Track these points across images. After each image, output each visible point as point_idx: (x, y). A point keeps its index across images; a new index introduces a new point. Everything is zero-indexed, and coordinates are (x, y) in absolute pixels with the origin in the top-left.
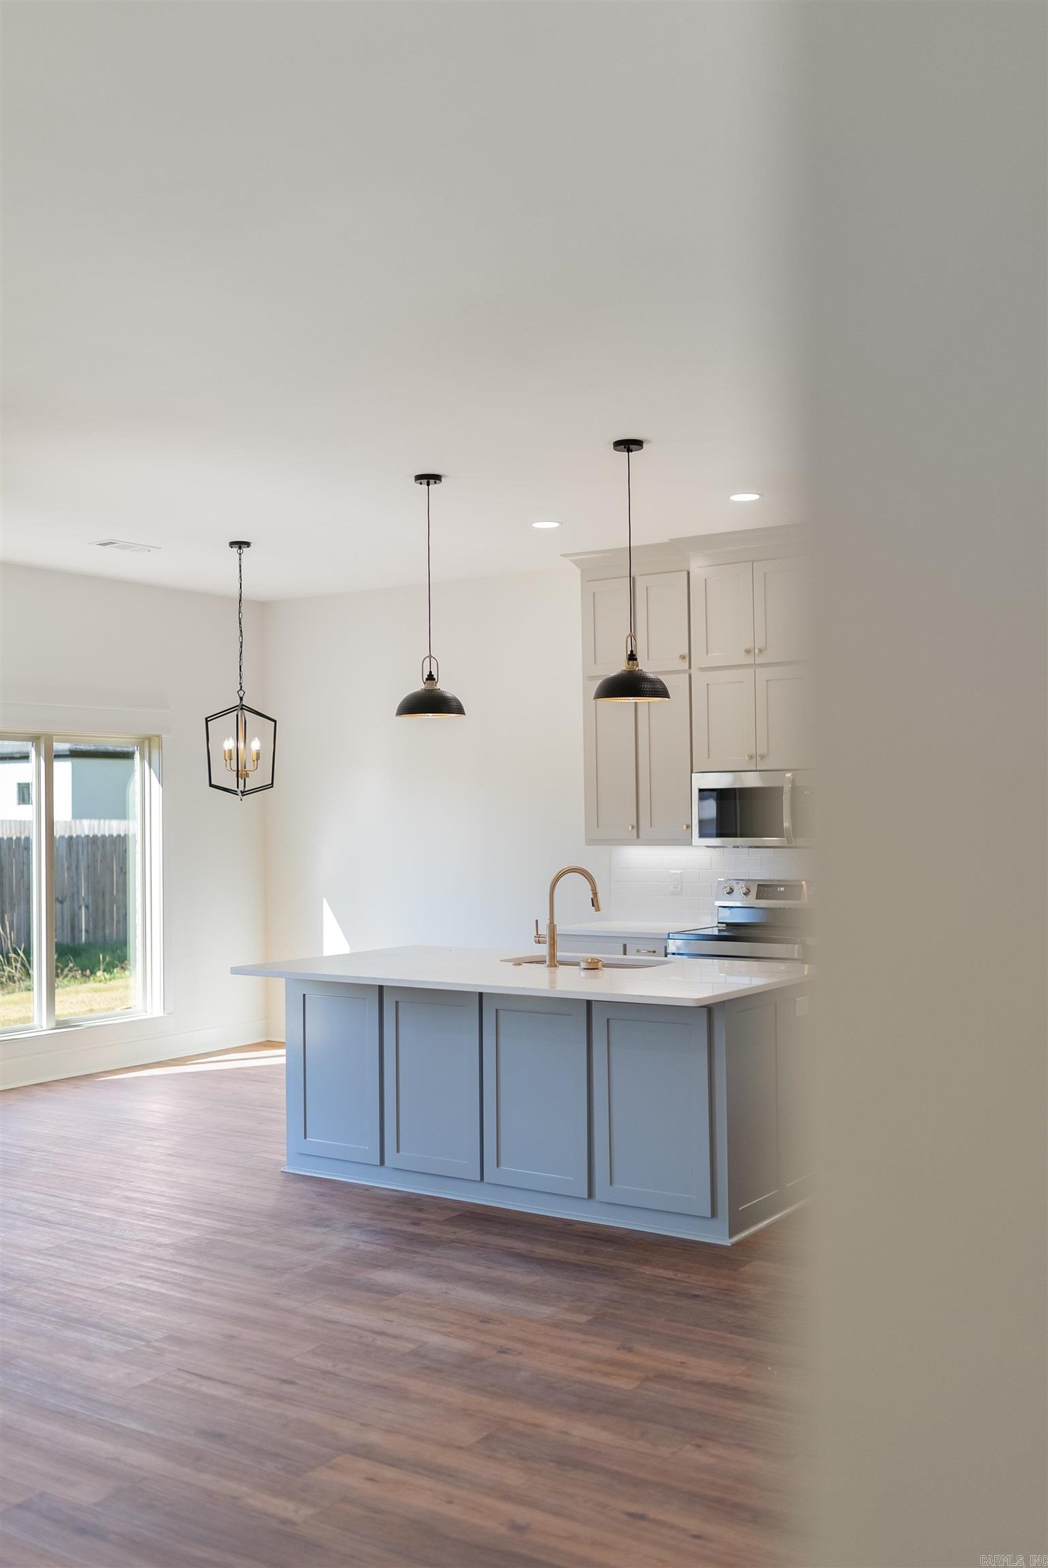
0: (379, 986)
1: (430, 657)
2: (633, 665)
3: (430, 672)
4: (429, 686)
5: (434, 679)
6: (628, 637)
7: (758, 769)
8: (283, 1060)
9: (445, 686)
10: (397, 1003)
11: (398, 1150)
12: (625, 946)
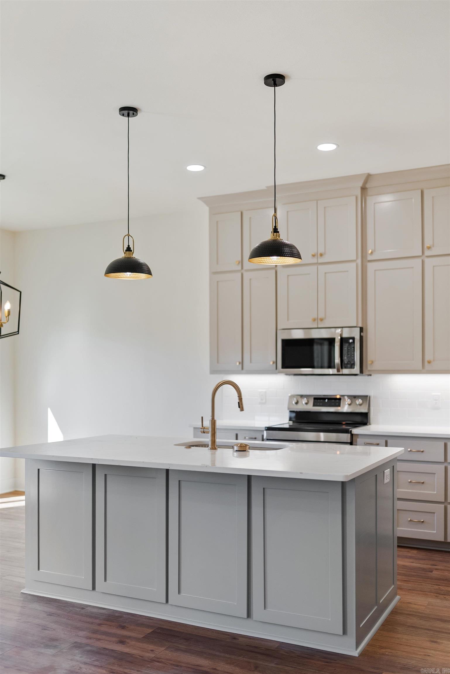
0: (93, 464)
1: (129, 235)
2: (277, 235)
3: (129, 246)
4: (128, 254)
5: (131, 251)
6: (273, 217)
7: (319, 326)
8: (23, 504)
9: (138, 256)
10: (106, 475)
11: (105, 580)
12: (237, 435)
